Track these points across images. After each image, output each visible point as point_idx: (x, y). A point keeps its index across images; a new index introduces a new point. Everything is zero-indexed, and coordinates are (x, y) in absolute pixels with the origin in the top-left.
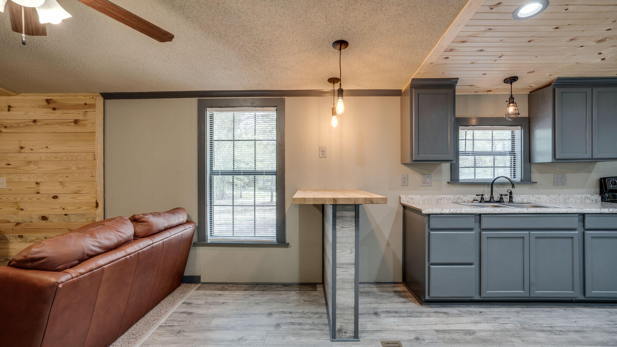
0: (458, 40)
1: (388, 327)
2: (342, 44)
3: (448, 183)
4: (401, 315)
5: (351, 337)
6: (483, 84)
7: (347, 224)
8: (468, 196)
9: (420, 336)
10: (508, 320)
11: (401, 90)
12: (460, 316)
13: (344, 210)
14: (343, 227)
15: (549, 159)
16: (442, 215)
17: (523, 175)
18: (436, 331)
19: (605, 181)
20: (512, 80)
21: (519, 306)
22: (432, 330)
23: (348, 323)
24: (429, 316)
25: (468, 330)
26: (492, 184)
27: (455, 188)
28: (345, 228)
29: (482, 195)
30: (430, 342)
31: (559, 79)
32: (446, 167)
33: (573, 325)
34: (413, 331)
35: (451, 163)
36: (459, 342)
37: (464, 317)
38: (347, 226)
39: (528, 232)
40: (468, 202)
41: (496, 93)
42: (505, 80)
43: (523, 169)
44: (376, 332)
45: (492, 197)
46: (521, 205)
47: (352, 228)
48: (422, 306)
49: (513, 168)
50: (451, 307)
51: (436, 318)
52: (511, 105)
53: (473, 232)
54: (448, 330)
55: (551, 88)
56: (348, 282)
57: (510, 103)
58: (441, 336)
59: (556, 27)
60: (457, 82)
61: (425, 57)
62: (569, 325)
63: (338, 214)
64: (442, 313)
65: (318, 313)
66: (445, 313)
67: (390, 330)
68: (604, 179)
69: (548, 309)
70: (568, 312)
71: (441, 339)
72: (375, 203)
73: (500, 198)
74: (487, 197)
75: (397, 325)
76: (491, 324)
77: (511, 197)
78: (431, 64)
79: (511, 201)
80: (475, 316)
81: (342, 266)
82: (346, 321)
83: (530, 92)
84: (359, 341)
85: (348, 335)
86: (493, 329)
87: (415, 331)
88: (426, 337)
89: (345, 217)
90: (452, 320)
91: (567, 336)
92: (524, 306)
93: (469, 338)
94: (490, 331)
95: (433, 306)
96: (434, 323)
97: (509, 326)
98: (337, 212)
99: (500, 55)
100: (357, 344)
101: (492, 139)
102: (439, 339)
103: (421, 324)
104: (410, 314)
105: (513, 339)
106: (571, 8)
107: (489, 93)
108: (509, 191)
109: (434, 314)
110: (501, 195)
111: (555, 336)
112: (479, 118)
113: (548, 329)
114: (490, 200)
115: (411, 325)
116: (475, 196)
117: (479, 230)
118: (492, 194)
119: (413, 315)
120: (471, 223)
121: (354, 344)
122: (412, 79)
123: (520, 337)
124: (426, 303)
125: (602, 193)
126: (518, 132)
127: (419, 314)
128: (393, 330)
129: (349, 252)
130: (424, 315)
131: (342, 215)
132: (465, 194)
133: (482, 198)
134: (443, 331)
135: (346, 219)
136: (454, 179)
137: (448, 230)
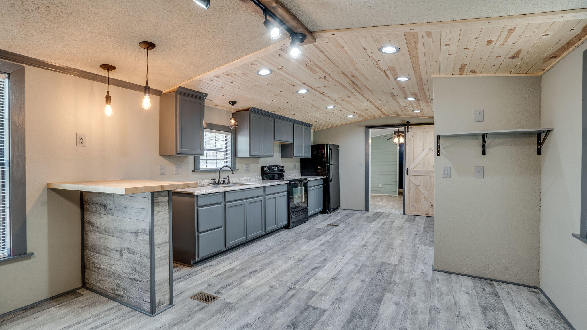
0: (226, 73)
1: (184, 289)
2: (150, 45)
3: (193, 171)
4: (185, 278)
5: (167, 306)
6: (216, 101)
7: (162, 208)
8: (205, 181)
9: (210, 283)
10: (242, 256)
11: (162, 92)
12: (219, 264)
13: (160, 196)
14: (159, 212)
15: (247, 155)
16: (207, 195)
17: (232, 165)
18: (215, 276)
19: (263, 168)
20: (233, 103)
21: (241, 248)
22: (212, 277)
23: (164, 295)
24: (203, 271)
25: (230, 269)
26: (220, 171)
27: (197, 176)
28: (161, 212)
29: (214, 180)
30: (218, 283)
31: (253, 108)
32: (191, 158)
33: (266, 248)
34: (202, 283)
35: (195, 156)
36: (232, 276)
37: (222, 263)
38: (163, 210)
39: (246, 200)
40: (206, 185)
41: (220, 108)
42: (230, 102)
43: (232, 161)
44: (179, 295)
45: (219, 181)
46: (234, 184)
47: (166, 211)
48: (192, 268)
49: (226, 160)
50: (209, 262)
51: (207, 271)
52: (233, 119)
53: (222, 205)
54: (221, 273)
55: (248, 112)
56: (164, 259)
57: (232, 118)
58: (220, 277)
59: (267, 83)
60: (206, 97)
61: (199, 75)
62: (265, 248)
63: (155, 200)
64: (208, 266)
65: (112, 308)
66: (210, 266)
67: (188, 289)
68: (263, 167)
69: (253, 244)
70: (261, 243)
71: (222, 279)
72: (190, 187)
73: (223, 181)
74: (217, 180)
75: (189, 285)
76: (237, 261)
77: (228, 180)
78: (200, 81)
79: (228, 183)
80: (226, 261)
81: (159, 246)
82: (164, 293)
83: (236, 112)
84: (175, 305)
85: (165, 305)
86: (240, 263)
87: (204, 283)
88: (213, 282)
89: (161, 202)
90: (217, 267)
91: (269, 253)
92: (243, 247)
93: (234, 272)
94: (240, 264)
95: (199, 265)
96: (210, 273)
97: (246, 259)
98: (155, 199)
99: (238, 88)
100: (174, 308)
101: (215, 139)
102: (221, 279)
103: (203, 277)
104: (191, 275)
105: (252, 263)
106: (277, 78)
107: (217, 107)
108: (228, 176)
109: (205, 269)
110: (224, 179)
111: (264, 255)
112: (207, 123)
113: (260, 253)
114: (219, 182)
115: (197, 281)
116: (210, 181)
117: (224, 203)
118: (219, 178)
119: (193, 275)
120: (220, 199)
121: (173, 309)
122: (179, 86)
123: (253, 261)
124: (195, 265)
125: (262, 175)
126: (230, 137)
127: (196, 273)
128: (190, 288)
129: (164, 232)
130: (199, 272)
131: (158, 201)
132: (203, 180)
133: (214, 182)
134: (219, 275)
135: (162, 204)
136: (196, 169)
137: (206, 206)
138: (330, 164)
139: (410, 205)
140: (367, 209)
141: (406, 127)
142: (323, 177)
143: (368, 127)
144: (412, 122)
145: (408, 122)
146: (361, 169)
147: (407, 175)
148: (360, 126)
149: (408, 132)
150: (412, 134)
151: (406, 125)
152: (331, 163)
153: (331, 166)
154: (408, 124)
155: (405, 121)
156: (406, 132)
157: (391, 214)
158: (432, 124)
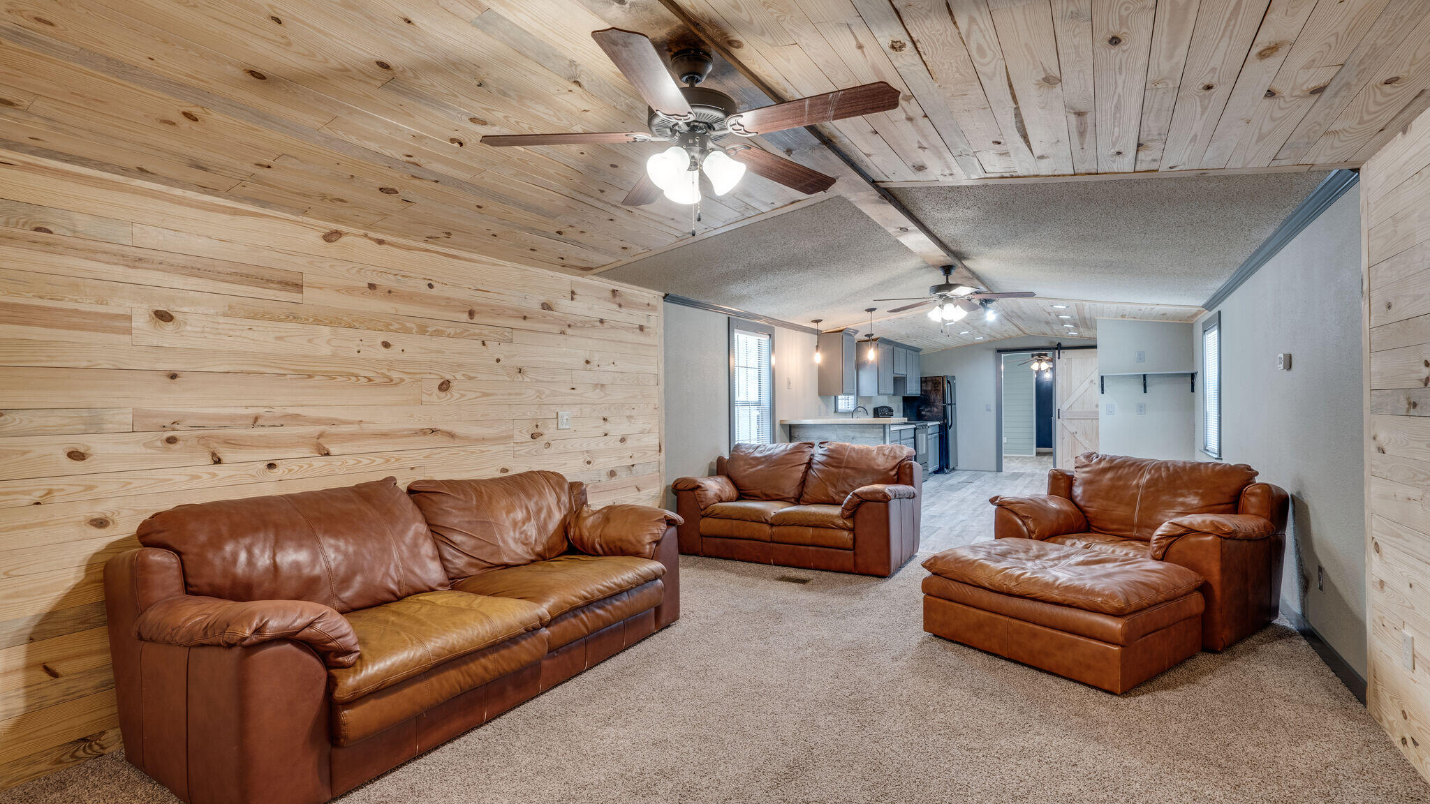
19: (877, 410)
68: (876, 408)
138: (948, 405)
139: (1064, 460)
140: (999, 469)
141: (1057, 351)
142: (938, 423)
143: (1000, 351)
144: (1064, 344)
145: (1059, 343)
146: (989, 410)
147: (1059, 418)
148: (988, 349)
149: (1059, 358)
150: (1065, 360)
151: (1056, 349)
152: (949, 403)
153: (950, 406)
154: (1059, 347)
155: (1053, 342)
156: (1057, 359)
157: (1036, 474)
158: (1095, 347)
